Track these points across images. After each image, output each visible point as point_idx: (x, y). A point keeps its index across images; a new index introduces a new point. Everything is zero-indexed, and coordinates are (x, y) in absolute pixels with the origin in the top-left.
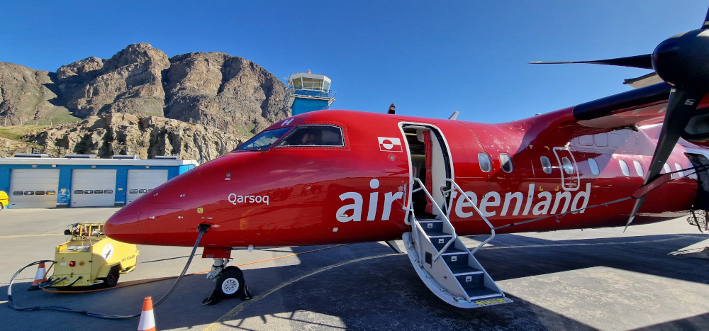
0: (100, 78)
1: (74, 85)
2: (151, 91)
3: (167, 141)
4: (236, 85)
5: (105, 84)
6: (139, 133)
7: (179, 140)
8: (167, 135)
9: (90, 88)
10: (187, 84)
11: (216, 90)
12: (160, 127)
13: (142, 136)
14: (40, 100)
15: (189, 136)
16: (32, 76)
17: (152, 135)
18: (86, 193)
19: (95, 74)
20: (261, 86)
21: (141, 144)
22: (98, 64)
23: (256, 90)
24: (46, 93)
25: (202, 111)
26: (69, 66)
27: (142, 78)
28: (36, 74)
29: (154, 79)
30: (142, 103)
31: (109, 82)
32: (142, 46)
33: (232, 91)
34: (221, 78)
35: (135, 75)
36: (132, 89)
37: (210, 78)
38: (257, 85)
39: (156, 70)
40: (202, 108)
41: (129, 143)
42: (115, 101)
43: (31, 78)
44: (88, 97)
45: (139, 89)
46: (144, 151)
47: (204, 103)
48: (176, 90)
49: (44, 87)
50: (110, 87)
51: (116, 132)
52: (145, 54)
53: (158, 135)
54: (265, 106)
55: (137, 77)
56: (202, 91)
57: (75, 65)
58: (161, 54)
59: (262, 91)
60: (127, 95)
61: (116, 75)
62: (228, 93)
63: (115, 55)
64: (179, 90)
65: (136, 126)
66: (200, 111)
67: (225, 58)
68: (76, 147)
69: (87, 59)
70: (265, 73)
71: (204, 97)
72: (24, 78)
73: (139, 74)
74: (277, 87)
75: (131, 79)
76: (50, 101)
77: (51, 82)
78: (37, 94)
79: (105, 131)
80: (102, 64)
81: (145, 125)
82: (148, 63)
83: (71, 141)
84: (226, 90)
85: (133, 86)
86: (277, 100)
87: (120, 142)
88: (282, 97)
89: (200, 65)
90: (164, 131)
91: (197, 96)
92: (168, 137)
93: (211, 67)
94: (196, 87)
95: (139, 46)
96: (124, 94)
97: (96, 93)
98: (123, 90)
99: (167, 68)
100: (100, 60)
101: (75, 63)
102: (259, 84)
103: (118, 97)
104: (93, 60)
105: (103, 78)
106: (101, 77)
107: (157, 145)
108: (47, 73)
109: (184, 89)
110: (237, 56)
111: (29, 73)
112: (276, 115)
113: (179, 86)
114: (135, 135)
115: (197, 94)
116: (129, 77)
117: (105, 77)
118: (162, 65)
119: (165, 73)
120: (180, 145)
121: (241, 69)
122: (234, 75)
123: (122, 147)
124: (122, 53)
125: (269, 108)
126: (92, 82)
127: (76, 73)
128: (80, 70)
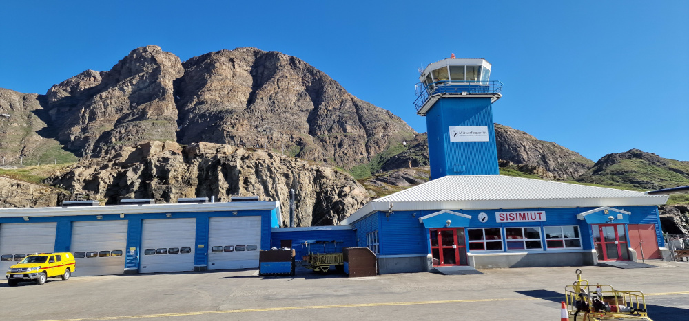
0: (97, 98)
1: (67, 109)
2: (160, 109)
3: (221, 176)
4: (272, 92)
5: (104, 105)
6: (184, 166)
7: (237, 173)
8: (220, 168)
9: (85, 112)
10: (207, 96)
11: (245, 100)
12: (210, 156)
13: (188, 170)
14: (28, 132)
15: (248, 167)
16: (19, 102)
17: (200, 168)
18: (159, 253)
19: (92, 92)
20: (307, 90)
21: (188, 182)
22: (96, 78)
23: (300, 96)
24: (34, 123)
25: (228, 132)
26: (62, 84)
27: (149, 93)
28: (24, 99)
29: (164, 92)
30: (149, 127)
31: (109, 101)
32: (149, 50)
33: (266, 101)
34: (250, 83)
35: (141, 90)
36: (136, 108)
37: (237, 85)
38: (301, 88)
39: (167, 81)
40: (227, 128)
41: (172, 181)
42: (116, 126)
43: (18, 105)
44: (83, 123)
45: (145, 109)
46: (191, 192)
47: (230, 120)
48: (192, 105)
49: (33, 114)
50: (109, 108)
51: (156, 166)
52: (153, 60)
53: (209, 168)
54: (313, 119)
55: (143, 92)
56: (227, 104)
57: (68, 82)
58: (173, 59)
59: (308, 98)
60: (130, 118)
61: (117, 92)
62: (262, 104)
63: (116, 66)
64: (195, 105)
65: (180, 158)
66: (225, 133)
67: (256, 56)
68: (108, 190)
69: (83, 73)
70: (310, 71)
71: (230, 112)
72: (11, 106)
73: (145, 88)
74: (329, 90)
75: (136, 95)
76: (39, 133)
77: (40, 107)
78: (25, 125)
79: (142, 167)
80: (100, 79)
81: (191, 156)
82: (157, 71)
83: (101, 183)
84: (258, 100)
85: (138, 105)
86: (330, 108)
87: (161, 181)
88: (337, 104)
89: (224, 69)
90: (217, 162)
91: (221, 112)
92: (222, 171)
93: (238, 69)
94: (219, 99)
95: (145, 50)
96: (127, 116)
97: (93, 117)
98: (125, 111)
99: (180, 76)
100: (97, 73)
101: (68, 80)
102: (304, 87)
103: (119, 121)
104: (89, 75)
105: (101, 97)
106: (99, 95)
107: (208, 182)
108: (36, 96)
109: (203, 103)
110: (271, 51)
111: (16, 98)
112: (330, 130)
113: (196, 100)
114: (180, 170)
115: (220, 109)
116: (133, 92)
117: (104, 95)
118: (174, 72)
119: (177, 83)
120: (239, 180)
121: (277, 68)
122: (269, 78)
123: (164, 187)
124: (123, 62)
125: (320, 121)
126: (87, 103)
127: (70, 93)
128: (75, 88)
